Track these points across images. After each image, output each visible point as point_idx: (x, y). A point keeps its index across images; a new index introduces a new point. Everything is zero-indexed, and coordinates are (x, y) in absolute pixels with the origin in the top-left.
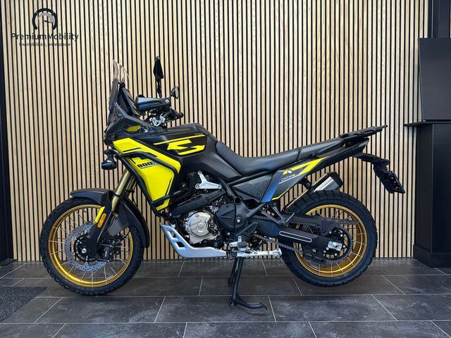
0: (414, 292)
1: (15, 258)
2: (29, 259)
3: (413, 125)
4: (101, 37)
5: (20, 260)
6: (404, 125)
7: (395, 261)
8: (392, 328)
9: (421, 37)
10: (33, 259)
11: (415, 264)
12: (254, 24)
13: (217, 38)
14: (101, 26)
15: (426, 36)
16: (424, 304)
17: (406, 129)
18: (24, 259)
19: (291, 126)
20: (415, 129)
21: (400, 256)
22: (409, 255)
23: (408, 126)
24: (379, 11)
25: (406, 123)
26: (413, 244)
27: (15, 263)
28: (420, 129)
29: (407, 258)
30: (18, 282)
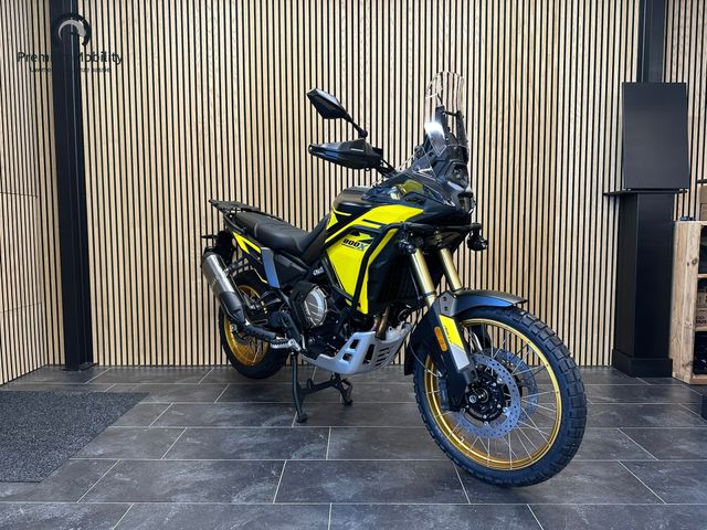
0: (605, 401)
1: (95, 361)
2: (113, 363)
3: (615, 195)
5: (101, 364)
6: (604, 194)
7: (588, 370)
9: (628, 80)
10: (119, 363)
11: (612, 372)
12: (410, 59)
13: (362, 78)
15: (634, 80)
16: (614, 413)
17: (606, 199)
18: (107, 363)
20: (618, 201)
21: (594, 364)
22: (606, 363)
23: (609, 195)
25: (606, 191)
26: (612, 349)
27: (96, 368)
28: (624, 200)
29: (603, 366)
30: (110, 387)
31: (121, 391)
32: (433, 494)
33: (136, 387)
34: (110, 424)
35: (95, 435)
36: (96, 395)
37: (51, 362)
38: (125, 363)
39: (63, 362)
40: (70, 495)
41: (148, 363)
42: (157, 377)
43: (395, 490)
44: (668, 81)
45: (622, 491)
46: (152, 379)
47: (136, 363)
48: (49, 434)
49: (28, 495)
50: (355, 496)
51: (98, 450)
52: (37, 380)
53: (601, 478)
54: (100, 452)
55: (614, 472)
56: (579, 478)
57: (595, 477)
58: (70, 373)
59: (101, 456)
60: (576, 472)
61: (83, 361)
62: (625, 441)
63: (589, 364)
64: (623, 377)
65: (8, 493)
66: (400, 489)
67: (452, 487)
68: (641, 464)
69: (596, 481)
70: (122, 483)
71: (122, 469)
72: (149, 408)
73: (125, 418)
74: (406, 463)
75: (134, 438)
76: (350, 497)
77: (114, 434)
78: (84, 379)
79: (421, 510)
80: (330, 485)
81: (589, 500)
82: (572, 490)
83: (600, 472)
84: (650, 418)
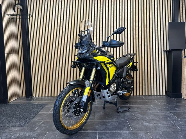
0: (165, 105)
1: (33, 96)
2: (38, 96)
3: (166, 51)
4: (61, 22)
5: (35, 96)
6: (163, 51)
8: (157, 113)
9: (169, 21)
10: (39, 96)
11: (167, 97)
12: (113, 17)
14: (61, 18)
15: (171, 21)
16: (168, 108)
17: (164, 52)
18: (36, 96)
19: (125, 51)
20: (167, 53)
21: (162, 95)
22: (165, 95)
23: (165, 51)
24: (155, 12)
25: (164, 50)
26: (166, 91)
27: (33, 97)
28: (169, 52)
29: (164, 95)
30: (38, 102)
31: (41, 103)
32: (123, 129)
33: (44, 102)
34: (39, 112)
35: (36, 115)
36: (34, 104)
37: (22, 96)
38: (41, 96)
39: (25, 96)
40: (32, 130)
41: (46, 96)
42: (49, 100)
43: (113, 128)
44: (180, 21)
45: (171, 128)
46: (48, 100)
47: (44, 96)
48: (24, 115)
49: (22, 130)
50: (103, 129)
51: (37, 119)
52: (19, 101)
53: (165, 124)
54: (38, 119)
55: (169, 123)
56: (160, 125)
57: (164, 124)
58: (27, 99)
59: (38, 120)
60: (159, 123)
61: (30, 96)
62: (171, 115)
63: (160, 95)
64: (169, 98)
65: (16, 130)
66: (114, 128)
67: (127, 127)
68: (175, 121)
69: (164, 125)
70: (44, 127)
71: (44, 123)
72: (48, 108)
73: (42, 110)
74: (115, 121)
75: (46, 115)
76: (102, 130)
77: (41, 114)
78: (31, 100)
79: (120, 133)
80: (96, 127)
81: (163, 130)
82: (158, 127)
83: (165, 123)
84: (177, 109)
